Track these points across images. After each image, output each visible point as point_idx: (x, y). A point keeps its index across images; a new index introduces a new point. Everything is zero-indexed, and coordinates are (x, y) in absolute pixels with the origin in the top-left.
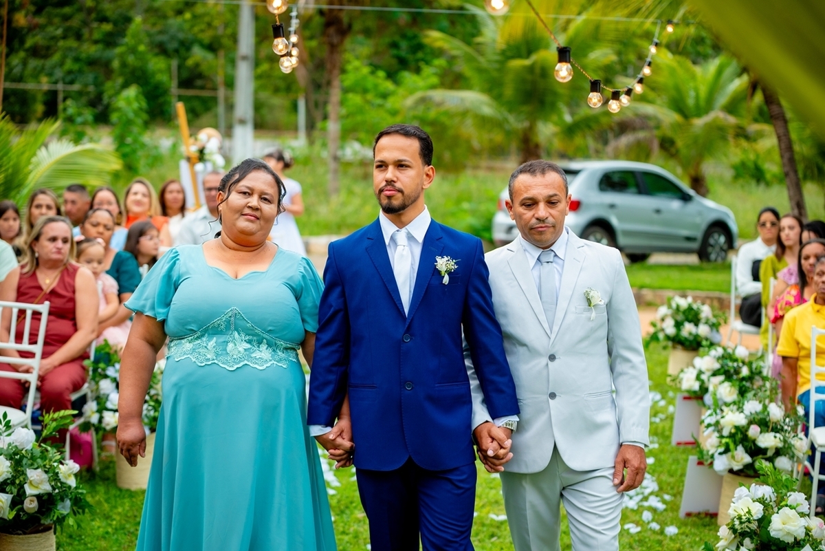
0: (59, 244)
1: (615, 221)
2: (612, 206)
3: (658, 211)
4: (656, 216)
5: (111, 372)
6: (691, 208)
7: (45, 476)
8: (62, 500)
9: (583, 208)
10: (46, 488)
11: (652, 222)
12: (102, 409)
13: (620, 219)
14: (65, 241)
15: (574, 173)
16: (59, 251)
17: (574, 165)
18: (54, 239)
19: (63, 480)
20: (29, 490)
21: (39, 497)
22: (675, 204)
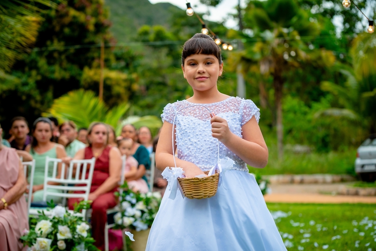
0: (101, 135)
5: (128, 198)
7: (68, 229)
8: (79, 244)
10: (69, 235)
12: (123, 215)
14: (104, 133)
16: (101, 138)
18: (98, 133)
19: (79, 233)
20: (59, 236)
21: (66, 241)
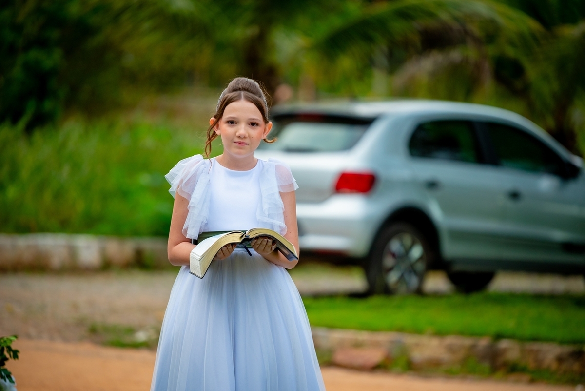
1: (436, 212)
2: (432, 185)
3: (515, 195)
4: (510, 204)
6: (575, 188)
9: (380, 187)
11: (502, 215)
13: (445, 208)
15: (365, 122)
17: (363, 109)
22: (546, 183)
